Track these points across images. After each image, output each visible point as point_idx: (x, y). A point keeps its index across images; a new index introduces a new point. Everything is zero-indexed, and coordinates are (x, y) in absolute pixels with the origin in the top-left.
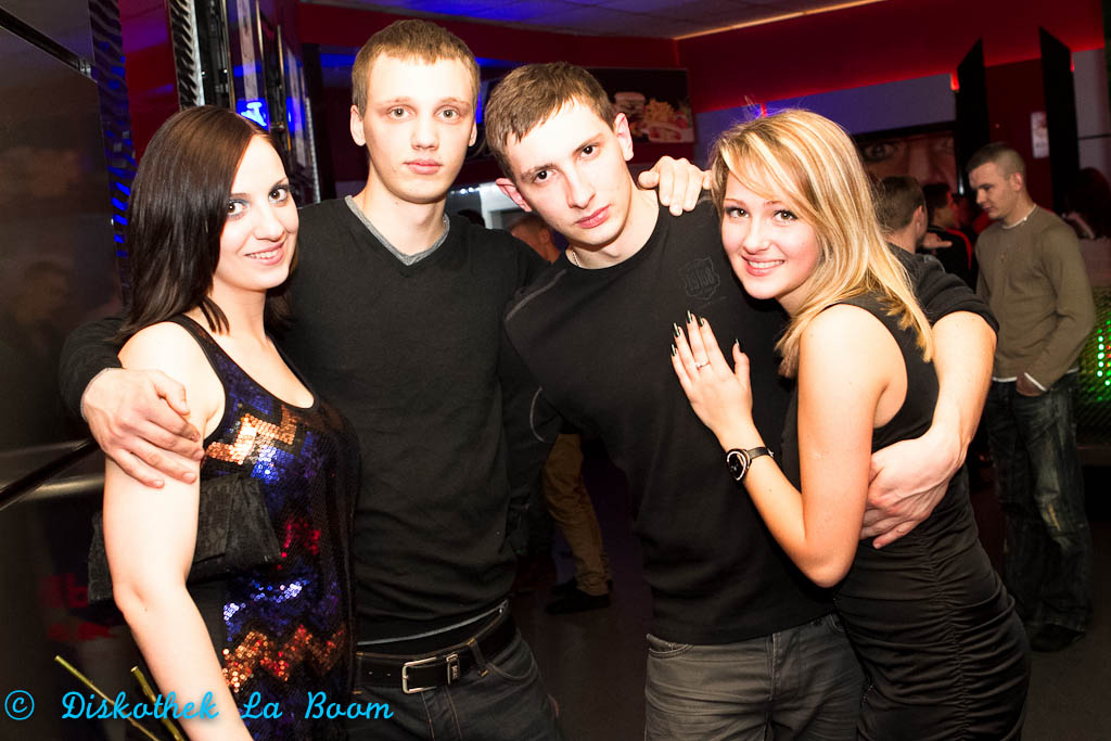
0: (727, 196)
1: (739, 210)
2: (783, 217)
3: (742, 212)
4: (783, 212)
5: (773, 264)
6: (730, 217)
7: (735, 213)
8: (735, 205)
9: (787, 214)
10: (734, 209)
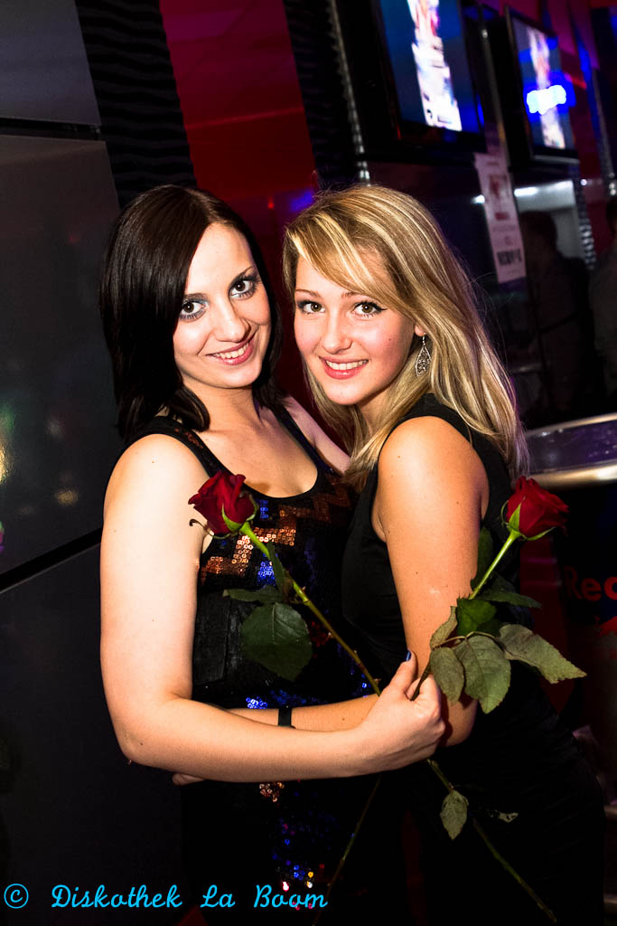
0: (299, 286)
1: (313, 304)
2: (364, 310)
3: (317, 306)
4: (364, 304)
5: (355, 365)
6: (303, 311)
7: (308, 308)
8: (307, 297)
9: (368, 306)
10: (307, 302)
